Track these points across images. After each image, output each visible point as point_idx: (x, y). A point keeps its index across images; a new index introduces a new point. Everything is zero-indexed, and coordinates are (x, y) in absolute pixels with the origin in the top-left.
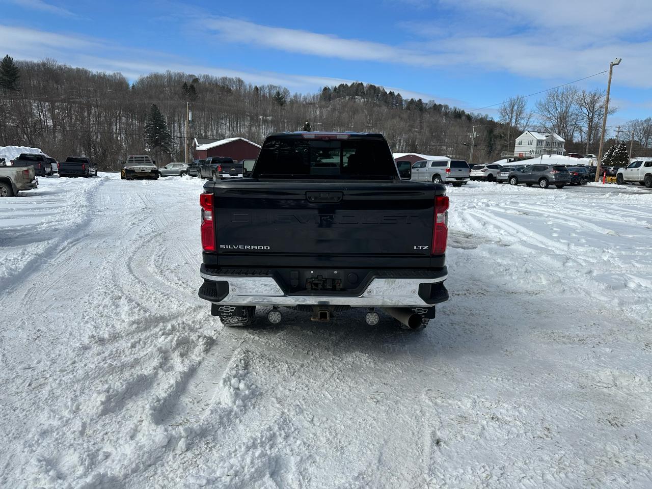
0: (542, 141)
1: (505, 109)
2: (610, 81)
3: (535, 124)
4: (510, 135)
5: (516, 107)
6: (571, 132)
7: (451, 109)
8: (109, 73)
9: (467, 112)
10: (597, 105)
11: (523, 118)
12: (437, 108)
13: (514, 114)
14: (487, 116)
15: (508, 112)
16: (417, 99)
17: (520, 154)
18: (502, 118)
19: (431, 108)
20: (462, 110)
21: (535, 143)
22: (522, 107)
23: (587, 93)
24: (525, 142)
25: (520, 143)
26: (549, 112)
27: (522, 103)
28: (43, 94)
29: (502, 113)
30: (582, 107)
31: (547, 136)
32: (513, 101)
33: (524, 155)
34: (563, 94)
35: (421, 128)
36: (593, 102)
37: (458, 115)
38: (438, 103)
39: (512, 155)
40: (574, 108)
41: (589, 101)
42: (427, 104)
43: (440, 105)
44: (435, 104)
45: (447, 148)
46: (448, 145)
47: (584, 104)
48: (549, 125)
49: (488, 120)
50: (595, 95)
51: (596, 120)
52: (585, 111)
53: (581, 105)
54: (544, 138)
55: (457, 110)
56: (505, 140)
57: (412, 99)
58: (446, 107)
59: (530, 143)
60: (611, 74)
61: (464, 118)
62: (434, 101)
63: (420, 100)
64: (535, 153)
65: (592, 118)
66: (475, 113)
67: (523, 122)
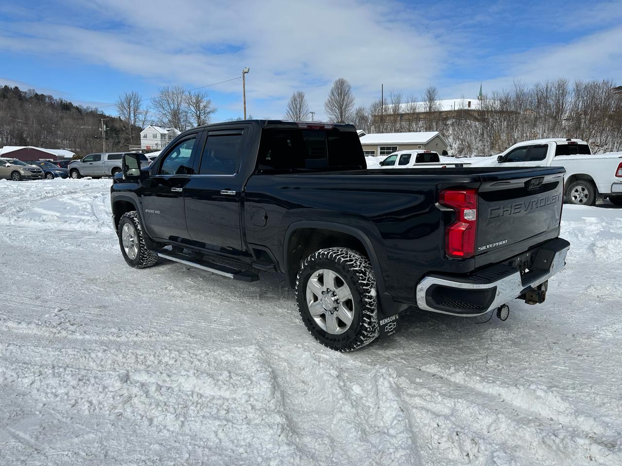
0: (165, 135)
1: (122, 104)
2: (244, 84)
3: (153, 118)
4: (131, 129)
5: (132, 103)
6: (184, 127)
7: (56, 100)
9: (75, 104)
10: (202, 105)
11: (140, 113)
12: (39, 99)
13: (132, 109)
14: (97, 109)
15: (125, 106)
16: (12, 86)
17: (147, 146)
18: (121, 112)
19: (31, 97)
20: (69, 101)
21: (159, 136)
22: (138, 103)
23: (192, 93)
24: (150, 136)
25: (145, 137)
26: (164, 108)
27: (137, 99)
29: (120, 108)
30: (191, 106)
31: (168, 131)
32: (129, 97)
33: (151, 148)
34: (173, 94)
35: (27, 118)
36: (198, 102)
37: (66, 107)
38: (39, 93)
39: (140, 147)
40: (184, 106)
41: (195, 101)
42: (26, 93)
43: (42, 95)
44: (37, 94)
45: (62, 141)
46: (64, 138)
47: (191, 103)
48: (166, 120)
49: (98, 113)
50: (199, 96)
51: (202, 117)
52: (194, 110)
53: (189, 104)
54: (167, 132)
55: (63, 101)
56: (127, 133)
57: (6, 86)
58: (50, 97)
59: (155, 136)
60: (244, 80)
61: (74, 110)
62: (34, 90)
63: (16, 88)
64: (160, 146)
65: (199, 116)
66: (85, 106)
67: (141, 117)
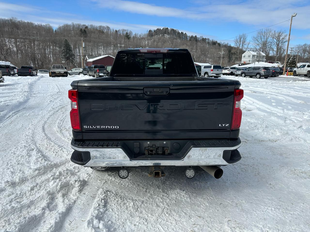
0: (255, 55)
1: (237, 40)
2: (291, 25)
3: (251, 47)
4: (239, 52)
5: (242, 39)
6: (269, 51)
7: (211, 40)
8: (44, 24)
9: (218, 42)
10: (281, 38)
11: (245, 45)
12: (204, 40)
13: (241, 42)
14: (228, 43)
15: (238, 41)
16: (194, 35)
17: (244, 62)
18: (236, 44)
19: (201, 40)
20: (216, 41)
21: (251, 56)
22: (245, 39)
23: (276, 32)
24: (247, 56)
25: (244, 57)
26: (258, 41)
27: (245, 37)
28: (11, 35)
29: (235, 42)
30: (274, 39)
31: (257, 53)
32: (241, 36)
33: (246, 62)
34: (265, 32)
35: (197, 49)
36: (279, 36)
37: (214, 43)
38: (204, 38)
39: (240, 62)
40: (270, 39)
41: (277, 36)
42: (199, 38)
43: (205, 38)
44: (203, 38)
45: (209, 59)
46: (210, 58)
47: (275, 37)
48: (258, 48)
49: (228, 45)
50: (280, 33)
51: (280, 45)
52: (275, 41)
53: (273, 38)
54: (256, 54)
55: (214, 41)
56: (237, 55)
57: (192, 36)
58: (208, 39)
59: (249, 56)
60: (291, 21)
61: (217, 45)
62: (202, 36)
63: (196, 36)
64: (251, 61)
65: (278, 44)
66: (222, 42)
67: (246, 46)
